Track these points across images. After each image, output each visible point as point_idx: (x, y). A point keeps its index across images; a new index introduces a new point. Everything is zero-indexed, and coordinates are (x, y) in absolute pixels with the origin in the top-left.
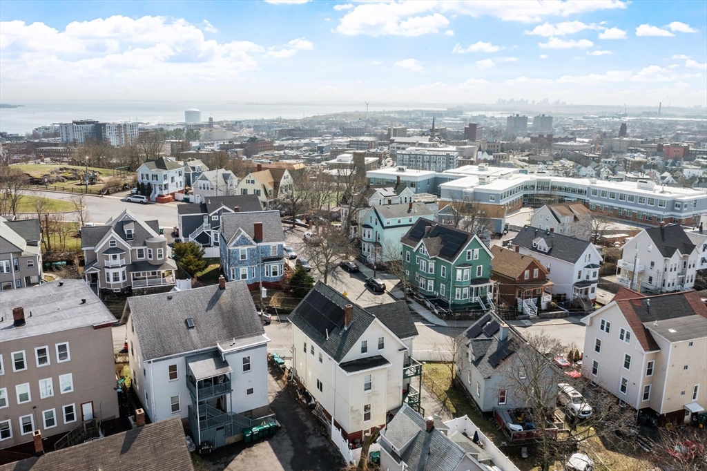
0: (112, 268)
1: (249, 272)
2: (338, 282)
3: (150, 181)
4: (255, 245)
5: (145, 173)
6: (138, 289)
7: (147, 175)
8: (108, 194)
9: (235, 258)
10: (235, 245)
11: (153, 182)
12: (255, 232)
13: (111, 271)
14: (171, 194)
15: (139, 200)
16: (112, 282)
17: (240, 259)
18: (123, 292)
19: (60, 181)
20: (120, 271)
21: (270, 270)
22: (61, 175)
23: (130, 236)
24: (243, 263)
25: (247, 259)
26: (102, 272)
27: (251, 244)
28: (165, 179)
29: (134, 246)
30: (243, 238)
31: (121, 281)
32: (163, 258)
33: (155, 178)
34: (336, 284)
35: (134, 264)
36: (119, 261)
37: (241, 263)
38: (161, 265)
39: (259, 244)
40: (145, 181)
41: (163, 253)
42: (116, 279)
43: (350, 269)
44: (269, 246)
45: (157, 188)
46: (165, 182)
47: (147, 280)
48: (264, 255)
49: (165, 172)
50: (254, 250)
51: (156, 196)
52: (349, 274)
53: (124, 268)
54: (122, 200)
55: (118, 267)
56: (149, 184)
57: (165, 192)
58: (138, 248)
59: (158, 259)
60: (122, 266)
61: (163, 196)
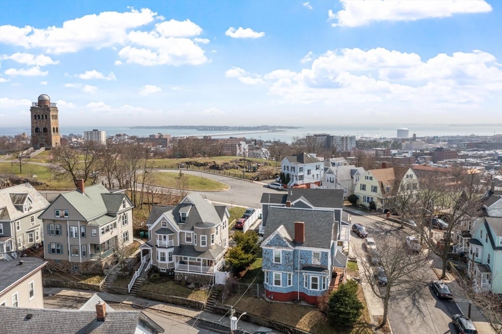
0: (160, 247)
1: (283, 279)
2: (415, 311)
3: (289, 172)
4: (291, 249)
5: (286, 165)
6: (180, 273)
7: (288, 167)
8: (258, 180)
9: (268, 260)
10: (268, 245)
11: (292, 173)
12: (296, 233)
13: (160, 251)
14: (306, 184)
15: (276, 187)
16: (159, 261)
17: (274, 262)
18: (168, 273)
19: (234, 168)
20: (167, 252)
21: (309, 281)
22: (239, 164)
23: (184, 218)
24: (276, 267)
25: (281, 263)
26: (154, 250)
27: (287, 246)
28: (300, 171)
29: (182, 229)
30: (278, 237)
31: (167, 262)
32: (206, 246)
33: (293, 169)
34: (410, 312)
35: (181, 247)
36: (166, 243)
37: (275, 266)
38: (203, 252)
39: (297, 248)
40: (286, 172)
41: (206, 240)
42: (163, 259)
43: (439, 294)
44: (311, 252)
45: (295, 178)
46: (300, 174)
47: (188, 265)
48: (304, 262)
49: (301, 165)
50: (289, 253)
51: (292, 185)
52: (435, 301)
53: (172, 250)
54: (265, 186)
55: (165, 248)
56: (288, 174)
57: (299, 182)
58: (186, 232)
59: (201, 246)
60: (168, 247)
61: (297, 185)
